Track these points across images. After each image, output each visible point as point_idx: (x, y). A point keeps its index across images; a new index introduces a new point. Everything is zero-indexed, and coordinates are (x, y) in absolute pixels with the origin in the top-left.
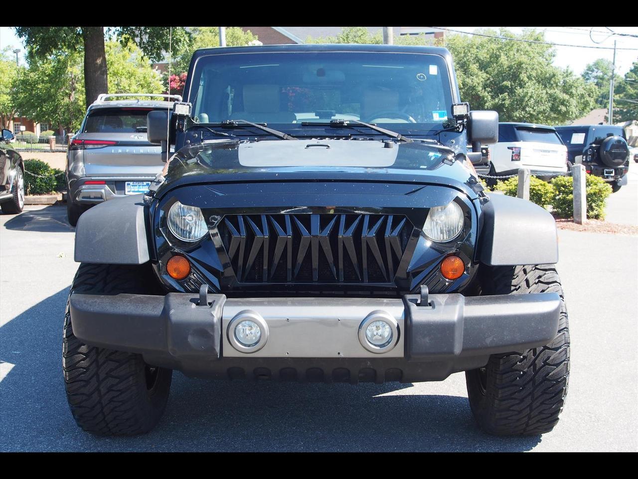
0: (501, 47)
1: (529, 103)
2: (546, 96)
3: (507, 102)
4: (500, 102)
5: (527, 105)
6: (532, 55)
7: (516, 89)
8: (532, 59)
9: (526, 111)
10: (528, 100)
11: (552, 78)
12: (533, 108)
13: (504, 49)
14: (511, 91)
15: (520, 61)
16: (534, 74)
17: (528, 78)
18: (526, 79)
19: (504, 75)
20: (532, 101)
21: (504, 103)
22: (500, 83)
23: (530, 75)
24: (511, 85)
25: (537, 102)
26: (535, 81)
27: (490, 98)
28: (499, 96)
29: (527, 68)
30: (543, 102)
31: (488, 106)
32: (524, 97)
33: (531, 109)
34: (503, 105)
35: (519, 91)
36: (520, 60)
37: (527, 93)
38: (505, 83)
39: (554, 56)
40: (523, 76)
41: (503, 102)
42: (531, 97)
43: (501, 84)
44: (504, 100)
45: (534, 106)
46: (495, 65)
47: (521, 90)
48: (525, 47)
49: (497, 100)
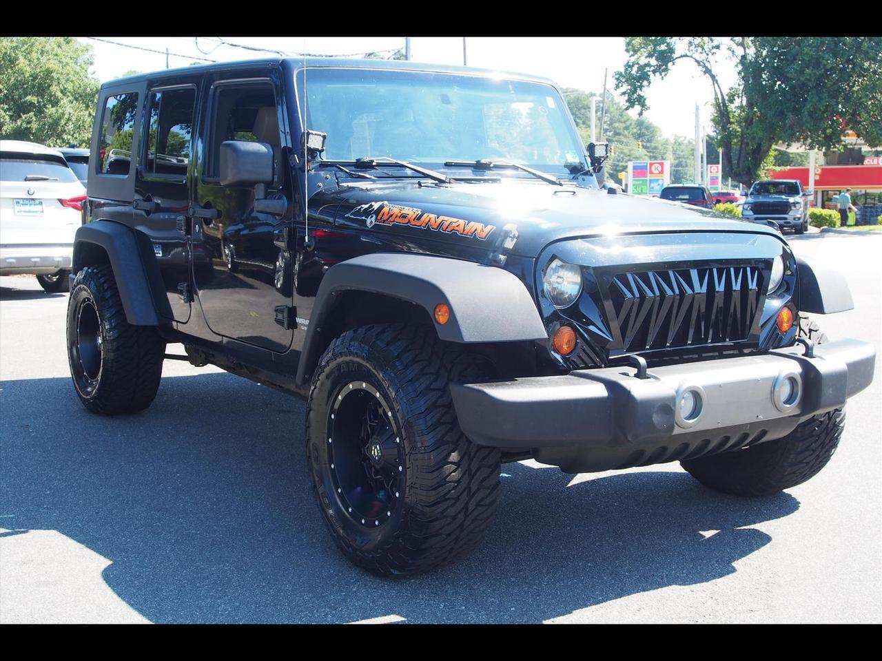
0: (17, 46)
1: (66, 128)
2: (89, 120)
3: (34, 126)
4: (24, 125)
5: (65, 131)
6: (63, 60)
7: (46, 108)
8: (65, 66)
9: (63, 139)
10: (65, 124)
11: (95, 94)
12: (73, 136)
13: (22, 50)
14: (40, 111)
15: (49, 68)
16: (70, 87)
17: (62, 92)
18: (59, 94)
19: (25, 86)
20: (71, 126)
21: (30, 128)
22: (20, 98)
23: (65, 89)
24: (38, 102)
25: (79, 128)
26: (71, 98)
27: (8, 119)
28: (21, 117)
29: (58, 79)
30: (86, 127)
31: (6, 131)
32: (60, 119)
33: (69, 137)
34: (28, 129)
35: (50, 110)
36: (47, 66)
37: (63, 114)
38: (29, 98)
39: (91, 64)
40: (55, 89)
41: (29, 126)
42: (69, 120)
43: (23, 100)
44: (29, 122)
45: (74, 133)
46: (9, 70)
47: (53, 110)
48: (54, 48)
49: (19, 123)
